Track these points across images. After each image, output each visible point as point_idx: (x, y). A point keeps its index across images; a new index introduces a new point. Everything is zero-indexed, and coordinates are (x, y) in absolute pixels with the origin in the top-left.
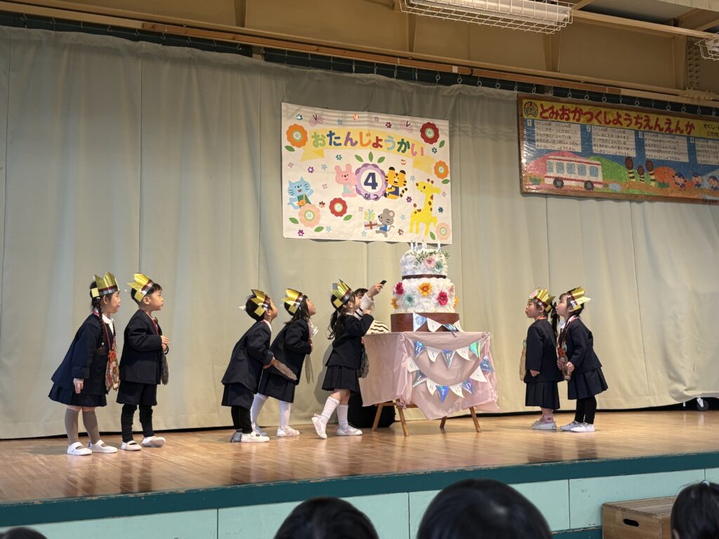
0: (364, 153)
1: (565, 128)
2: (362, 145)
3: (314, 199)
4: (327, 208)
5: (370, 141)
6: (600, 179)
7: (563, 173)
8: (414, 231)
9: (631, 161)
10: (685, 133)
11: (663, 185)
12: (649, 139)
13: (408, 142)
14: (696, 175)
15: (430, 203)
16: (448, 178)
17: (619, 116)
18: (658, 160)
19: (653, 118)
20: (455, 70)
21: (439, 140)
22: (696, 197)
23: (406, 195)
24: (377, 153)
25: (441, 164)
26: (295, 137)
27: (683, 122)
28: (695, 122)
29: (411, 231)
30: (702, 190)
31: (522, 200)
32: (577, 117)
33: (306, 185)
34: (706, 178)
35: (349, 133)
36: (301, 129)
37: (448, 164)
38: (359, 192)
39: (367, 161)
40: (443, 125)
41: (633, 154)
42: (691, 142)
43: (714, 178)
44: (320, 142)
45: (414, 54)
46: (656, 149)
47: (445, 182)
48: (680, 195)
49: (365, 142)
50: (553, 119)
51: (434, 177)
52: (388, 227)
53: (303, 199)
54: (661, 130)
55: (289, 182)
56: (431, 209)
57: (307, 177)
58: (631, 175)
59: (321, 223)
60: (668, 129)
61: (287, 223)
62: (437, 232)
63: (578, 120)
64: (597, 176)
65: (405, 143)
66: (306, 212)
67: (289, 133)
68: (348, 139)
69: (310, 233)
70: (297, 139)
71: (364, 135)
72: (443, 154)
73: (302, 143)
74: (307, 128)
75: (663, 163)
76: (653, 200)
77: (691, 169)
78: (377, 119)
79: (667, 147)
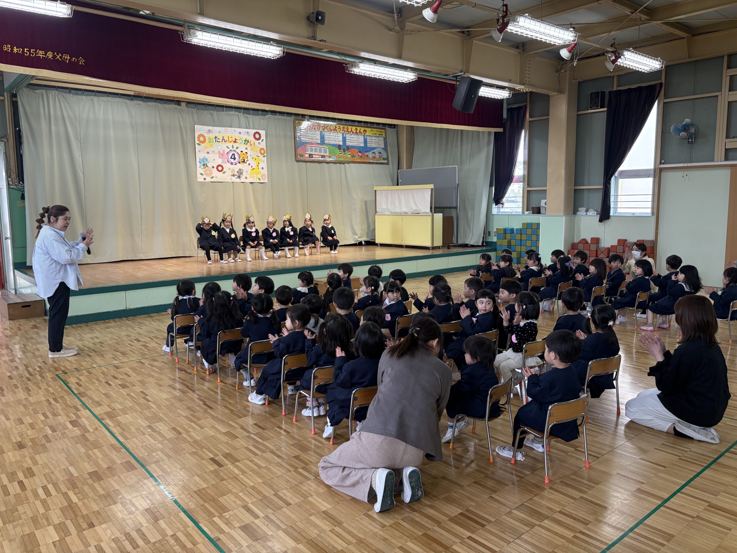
0: (230, 145)
1: (314, 133)
2: (229, 142)
3: (210, 165)
4: (215, 169)
5: (232, 140)
6: (328, 154)
7: (312, 152)
8: (252, 177)
9: (340, 146)
10: (363, 134)
11: (353, 156)
12: (348, 137)
14: (367, 152)
15: (258, 166)
16: (265, 155)
17: (336, 127)
19: (350, 127)
21: (261, 139)
22: (366, 161)
23: (248, 162)
24: (236, 145)
25: (262, 149)
26: (201, 139)
27: (362, 129)
28: (367, 129)
29: (250, 177)
30: (369, 158)
31: (296, 164)
33: (206, 160)
34: (370, 153)
35: (223, 137)
36: (203, 136)
37: (265, 149)
38: (228, 162)
39: (231, 148)
40: (263, 133)
41: (341, 143)
42: (365, 138)
43: (374, 153)
44: (211, 141)
46: (351, 141)
47: (264, 156)
48: (360, 160)
49: (230, 140)
51: (259, 155)
52: (241, 176)
53: (205, 165)
54: (353, 133)
55: (199, 158)
56: (259, 168)
57: (207, 156)
58: (340, 152)
59: (213, 175)
60: (356, 132)
61: (199, 175)
62: (261, 178)
63: (319, 129)
64: (326, 153)
65: (247, 141)
66: (207, 171)
67: (198, 138)
68: (223, 139)
69: (208, 179)
71: (230, 138)
72: (263, 145)
73: (204, 142)
74: (206, 135)
75: (353, 147)
76: (349, 163)
77: (365, 149)
78: (235, 130)
79: (355, 140)
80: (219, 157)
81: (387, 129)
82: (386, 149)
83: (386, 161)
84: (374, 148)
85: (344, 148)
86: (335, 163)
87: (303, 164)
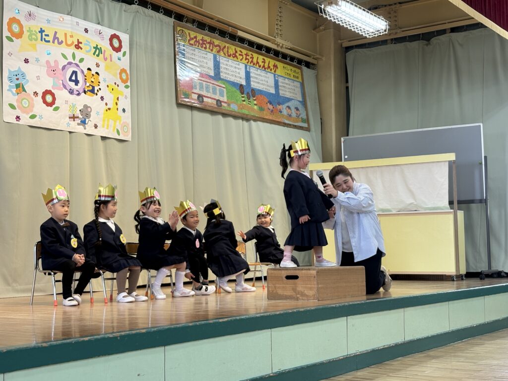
0: (68, 52)
1: (204, 55)
2: (67, 45)
3: (30, 88)
4: (39, 98)
5: (73, 42)
6: (225, 99)
7: (203, 91)
8: (106, 127)
9: (243, 88)
10: (273, 71)
11: (261, 109)
12: (254, 72)
13: (101, 48)
14: (279, 104)
15: (117, 104)
16: (129, 84)
17: (236, 52)
18: (259, 90)
19: (255, 56)
21: (123, 50)
22: (279, 120)
24: (79, 54)
25: (124, 71)
26: (14, 28)
27: (272, 62)
28: (278, 64)
29: (103, 126)
31: (177, 111)
32: (211, 48)
33: (23, 75)
35: (56, 33)
36: (18, 22)
37: (128, 72)
38: (65, 87)
39: (71, 60)
40: (125, 38)
41: (244, 83)
42: (276, 79)
43: (289, 107)
44: (33, 37)
46: (257, 81)
47: (127, 87)
48: (271, 118)
49: (69, 42)
50: (196, 47)
51: (119, 82)
52: (87, 120)
54: (260, 66)
55: (9, 70)
56: (117, 109)
57: (24, 68)
58: (243, 99)
59: (35, 111)
60: (264, 66)
61: (6, 108)
62: (121, 129)
63: (212, 50)
64: (223, 96)
65: (98, 49)
66: (23, 99)
67: (9, 25)
68: (55, 38)
69: (25, 120)
70: (16, 30)
71: (68, 36)
72: (125, 63)
73: (19, 35)
74: (23, 22)
75: (261, 92)
76: (256, 119)
77: (276, 99)
78: (78, 23)
79: (263, 80)
80: (49, 75)
81: (305, 68)
82: (304, 103)
83: (305, 125)
84: (289, 100)
85: (246, 91)
86: (235, 117)
87: (187, 112)
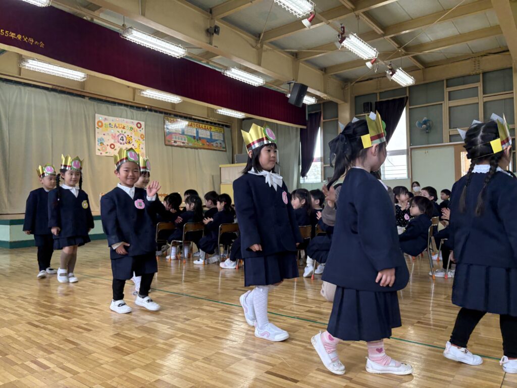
0: (120, 130)
2: (119, 128)
3: (105, 143)
4: (109, 146)
5: (122, 127)
6: (187, 142)
7: (176, 139)
9: (195, 137)
10: (209, 130)
11: (203, 144)
12: (200, 131)
15: (139, 146)
16: (144, 139)
17: (192, 124)
19: (201, 125)
20: (146, 107)
21: (142, 128)
22: (212, 148)
23: (132, 143)
24: (124, 131)
25: (142, 135)
27: (209, 127)
28: (212, 127)
30: (214, 147)
31: (165, 147)
34: (214, 143)
35: (115, 124)
36: (101, 122)
37: (144, 135)
38: (118, 142)
39: (121, 133)
40: (143, 123)
41: (195, 135)
42: (211, 133)
43: (217, 143)
44: (107, 126)
45: (135, 101)
46: (202, 134)
48: (207, 147)
49: (120, 126)
51: (140, 139)
54: (203, 129)
55: (98, 138)
56: (140, 148)
57: (104, 137)
58: (195, 141)
59: (107, 151)
60: (205, 129)
61: (97, 151)
64: (185, 141)
65: (132, 128)
66: (103, 147)
67: (98, 123)
68: (115, 126)
69: (104, 154)
72: (143, 132)
73: (101, 126)
74: (103, 122)
75: (203, 138)
76: (201, 148)
77: (211, 140)
78: (124, 120)
79: (204, 133)
80: (112, 138)
81: (225, 128)
82: (224, 141)
83: (224, 150)
84: (217, 140)
85: (197, 138)
86: (191, 148)
87: (170, 147)
